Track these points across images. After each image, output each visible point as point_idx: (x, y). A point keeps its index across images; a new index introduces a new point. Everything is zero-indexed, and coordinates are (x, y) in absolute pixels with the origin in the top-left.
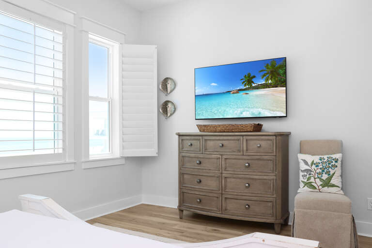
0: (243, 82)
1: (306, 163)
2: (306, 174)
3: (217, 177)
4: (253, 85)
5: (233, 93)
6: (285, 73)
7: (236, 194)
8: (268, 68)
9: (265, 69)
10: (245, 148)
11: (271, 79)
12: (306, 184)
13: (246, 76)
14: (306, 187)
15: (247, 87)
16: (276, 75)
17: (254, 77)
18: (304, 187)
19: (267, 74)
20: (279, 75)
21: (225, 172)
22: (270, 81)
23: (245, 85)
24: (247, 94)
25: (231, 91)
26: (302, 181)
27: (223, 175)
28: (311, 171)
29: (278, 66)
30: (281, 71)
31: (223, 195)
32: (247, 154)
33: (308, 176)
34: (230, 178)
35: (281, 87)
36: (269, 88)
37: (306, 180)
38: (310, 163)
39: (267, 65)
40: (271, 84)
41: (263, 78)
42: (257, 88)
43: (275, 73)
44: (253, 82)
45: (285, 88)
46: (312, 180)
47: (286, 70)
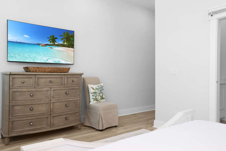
0: (49, 40)
1: (93, 89)
2: (94, 94)
3: (47, 103)
4: (56, 43)
5: (42, 46)
6: (73, 40)
7: (60, 112)
8: (65, 35)
9: (63, 35)
10: (66, 83)
11: (66, 42)
12: (94, 99)
13: (51, 36)
14: (95, 101)
15: (52, 43)
16: (69, 41)
17: (56, 38)
18: (94, 101)
19: (64, 38)
20: (71, 41)
21: (53, 99)
22: (66, 43)
23: (50, 42)
24: (52, 48)
25: (40, 44)
26: (92, 98)
27: (52, 101)
28: (96, 93)
29: (70, 35)
30: (72, 39)
31: (51, 115)
32: (67, 86)
33: (95, 95)
34: (56, 102)
35: (71, 48)
36: (65, 47)
37: (94, 98)
38: (95, 89)
39: (64, 33)
40: (66, 45)
41: (62, 40)
42: (58, 45)
43: (68, 39)
44: (56, 42)
45: (73, 49)
46: (97, 97)
47: (74, 38)
